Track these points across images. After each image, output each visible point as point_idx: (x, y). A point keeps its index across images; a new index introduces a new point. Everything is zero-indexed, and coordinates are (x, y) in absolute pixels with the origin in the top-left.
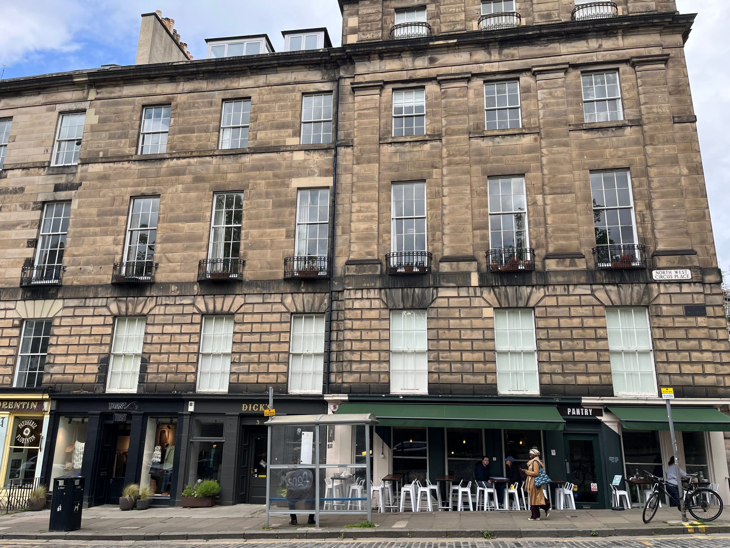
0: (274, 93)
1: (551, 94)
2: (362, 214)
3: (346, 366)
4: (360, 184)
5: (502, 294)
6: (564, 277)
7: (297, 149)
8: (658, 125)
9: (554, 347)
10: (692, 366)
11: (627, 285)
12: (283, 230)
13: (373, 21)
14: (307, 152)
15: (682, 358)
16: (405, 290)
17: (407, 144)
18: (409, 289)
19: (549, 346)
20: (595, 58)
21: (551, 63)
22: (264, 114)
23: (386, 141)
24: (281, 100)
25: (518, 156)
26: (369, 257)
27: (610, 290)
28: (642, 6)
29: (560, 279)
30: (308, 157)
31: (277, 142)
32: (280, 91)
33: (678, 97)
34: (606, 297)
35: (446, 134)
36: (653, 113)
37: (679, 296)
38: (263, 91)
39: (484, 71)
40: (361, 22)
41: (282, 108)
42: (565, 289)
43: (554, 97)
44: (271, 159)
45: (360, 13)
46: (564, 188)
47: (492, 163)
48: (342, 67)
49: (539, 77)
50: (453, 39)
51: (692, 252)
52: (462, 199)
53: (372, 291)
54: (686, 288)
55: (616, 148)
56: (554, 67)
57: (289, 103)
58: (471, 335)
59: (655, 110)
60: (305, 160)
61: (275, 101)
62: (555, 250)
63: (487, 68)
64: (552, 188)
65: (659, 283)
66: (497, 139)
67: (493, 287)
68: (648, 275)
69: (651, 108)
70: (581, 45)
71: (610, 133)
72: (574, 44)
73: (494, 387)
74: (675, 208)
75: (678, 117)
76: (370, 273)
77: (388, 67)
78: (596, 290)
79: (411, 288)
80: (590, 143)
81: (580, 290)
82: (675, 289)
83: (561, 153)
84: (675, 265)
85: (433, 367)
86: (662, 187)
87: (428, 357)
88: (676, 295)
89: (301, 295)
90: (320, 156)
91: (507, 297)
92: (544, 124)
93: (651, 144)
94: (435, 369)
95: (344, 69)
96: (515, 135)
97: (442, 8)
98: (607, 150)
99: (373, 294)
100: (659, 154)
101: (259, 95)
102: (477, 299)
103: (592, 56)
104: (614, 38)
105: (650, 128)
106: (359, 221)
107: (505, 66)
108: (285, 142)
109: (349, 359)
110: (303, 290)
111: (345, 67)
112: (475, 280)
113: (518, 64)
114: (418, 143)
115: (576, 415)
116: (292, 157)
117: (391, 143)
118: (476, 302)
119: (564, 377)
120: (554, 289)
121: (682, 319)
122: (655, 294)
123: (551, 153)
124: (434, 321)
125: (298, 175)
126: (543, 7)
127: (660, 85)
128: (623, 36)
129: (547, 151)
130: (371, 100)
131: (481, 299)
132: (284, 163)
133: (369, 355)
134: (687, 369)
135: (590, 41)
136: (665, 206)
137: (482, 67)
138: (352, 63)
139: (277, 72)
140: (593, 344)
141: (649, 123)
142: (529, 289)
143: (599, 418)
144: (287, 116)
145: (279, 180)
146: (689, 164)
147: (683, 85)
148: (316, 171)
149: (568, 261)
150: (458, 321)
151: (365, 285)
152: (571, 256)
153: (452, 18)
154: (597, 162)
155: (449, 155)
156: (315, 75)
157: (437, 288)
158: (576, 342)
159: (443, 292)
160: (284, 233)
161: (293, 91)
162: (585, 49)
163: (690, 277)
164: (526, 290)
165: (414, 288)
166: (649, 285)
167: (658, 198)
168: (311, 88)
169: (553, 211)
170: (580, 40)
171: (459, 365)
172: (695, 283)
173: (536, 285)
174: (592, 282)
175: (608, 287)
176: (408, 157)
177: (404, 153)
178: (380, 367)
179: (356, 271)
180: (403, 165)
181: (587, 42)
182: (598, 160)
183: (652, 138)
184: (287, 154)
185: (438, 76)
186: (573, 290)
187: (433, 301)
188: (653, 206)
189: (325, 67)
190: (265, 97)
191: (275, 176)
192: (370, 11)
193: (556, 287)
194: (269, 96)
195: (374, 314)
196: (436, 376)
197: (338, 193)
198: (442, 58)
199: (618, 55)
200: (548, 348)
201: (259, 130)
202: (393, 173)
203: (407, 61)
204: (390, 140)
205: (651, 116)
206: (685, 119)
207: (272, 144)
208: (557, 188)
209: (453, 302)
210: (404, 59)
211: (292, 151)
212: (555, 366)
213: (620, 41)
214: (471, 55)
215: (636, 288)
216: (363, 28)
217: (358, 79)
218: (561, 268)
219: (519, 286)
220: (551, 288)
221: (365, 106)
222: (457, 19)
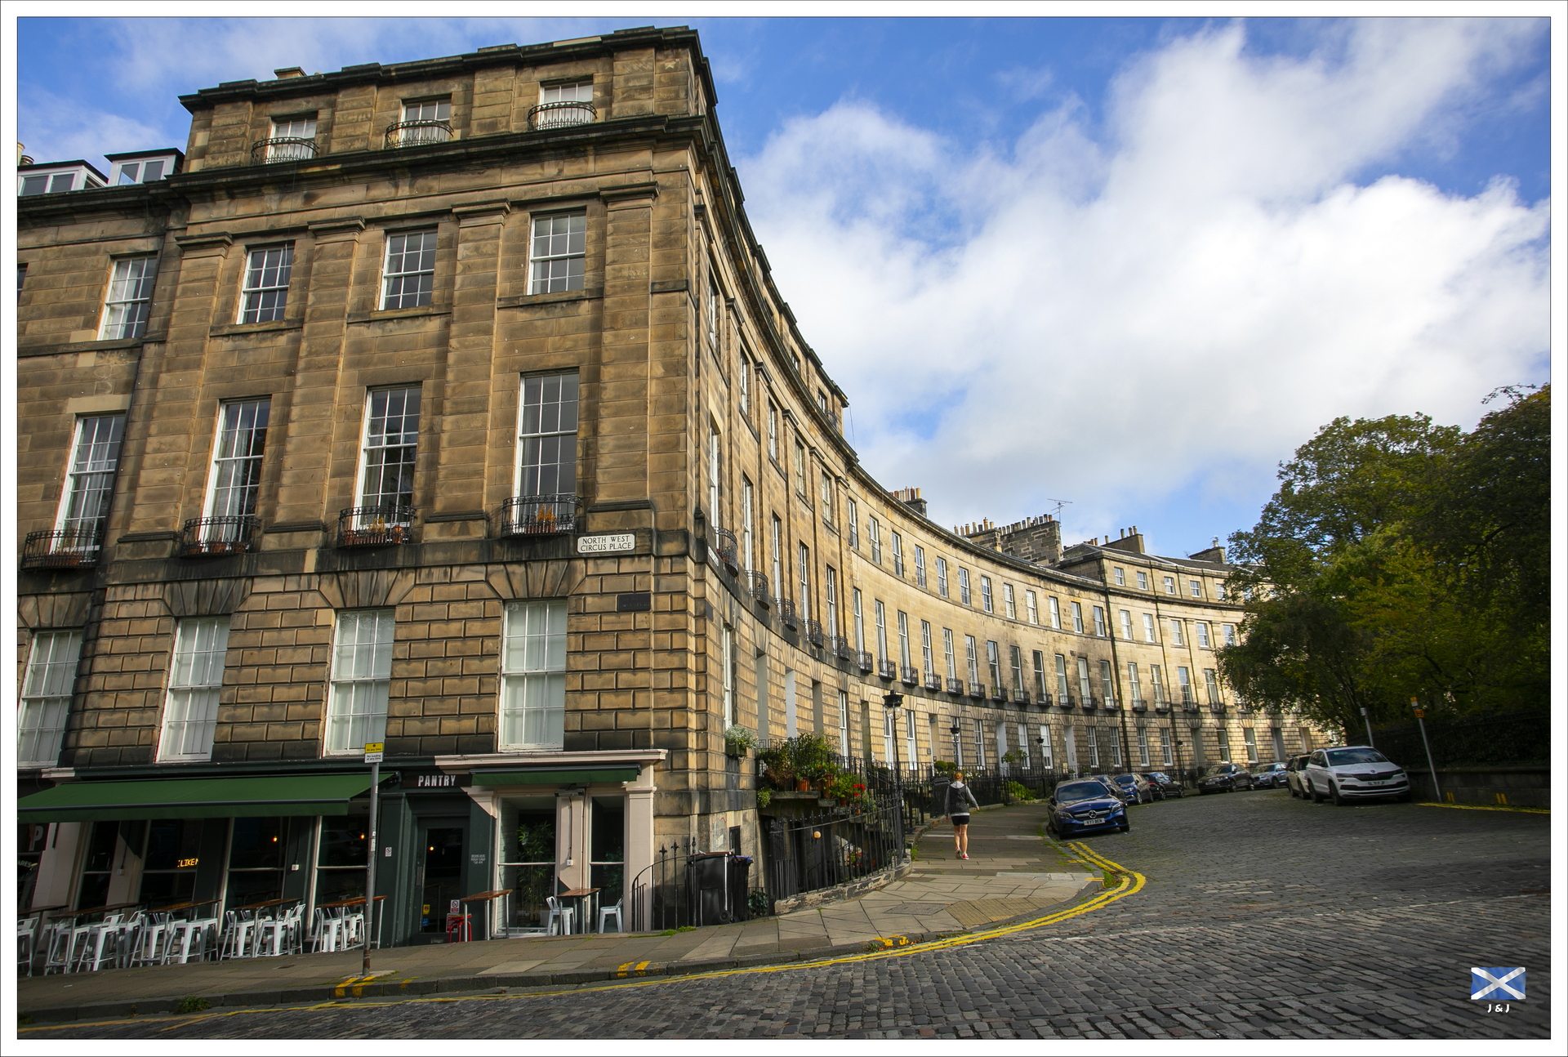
0: (66, 256)
1: (477, 249)
2: (160, 455)
3: (89, 719)
4: (167, 405)
5: (350, 585)
6: (445, 552)
7: (85, 348)
8: (626, 297)
9: (414, 671)
10: (617, 696)
11: (540, 564)
12: (40, 486)
13: (232, 136)
14: (101, 354)
15: (603, 684)
16: (203, 584)
17: (253, 336)
18: (209, 583)
19: (407, 671)
20: (550, 191)
21: (484, 199)
22: (43, 292)
23: (220, 332)
24: (75, 268)
25: (416, 352)
26: (160, 529)
27: (514, 573)
28: (632, 107)
29: (440, 557)
30: (101, 362)
31: (56, 338)
32: (76, 254)
33: (667, 251)
34: (506, 583)
35: (312, 319)
36: (622, 277)
37: (614, 579)
38: (49, 254)
39: (383, 214)
40: (214, 139)
41: (74, 280)
42: (445, 573)
43: (482, 255)
44: (42, 367)
45: (214, 124)
46: (474, 402)
47: (376, 364)
48: (174, 213)
49: (464, 223)
50: (335, 164)
51: (647, 505)
52: (318, 425)
53: (151, 587)
54: (627, 566)
55: (564, 335)
56: (484, 207)
57: (86, 274)
58: (292, 657)
59: (625, 273)
60: (95, 367)
61: (65, 270)
62: (445, 508)
63: (388, 209)
64: (456, 403)
65: (586, 558)
66: (390, 325)
67: (337, 573)
68: (572, 544)
69: (620, 270)
70: (532, 172)
71: (558, 311)
72: (521, 170)
73: (314, 743)
74: (632, 432)
75: (660, 283)
76: (153, 556)
77: (241, 211)
78: (493, 572)
79: (212, 579)
80: (526, 328)
81: (468, 574)
82: (609, 567)
83: (478, 345)
84: (615, 527)
85: (225, 714)
86: (618, 397)
87: (221, 698)
88: (609, 578)
89: (51, 598)
90: (120, 359)
91: (356, 589)
92: (460, 298)
93: (612, 328)
94: (228, 717)
95: (177, 215)
96: (417, 317)
97: (338, 114)
98: (550, 339)
99: (153, 591)
100: (621, 345)
101: (41, 260)
102: (311, 594)
103: (546, 189)
104: (582, 160)
105: (614, 302)
106: (155, 466)
107: (415, 205)
108: (68, 337)
109: (96, 706)
110: (54, 589)
111: (179, 212)
112: (310, 563)
113: (436, 203)
114: (269, 335)
115: (430, 787)
116: (75, 363)
117: (227, 336)
118: (311, 600)
119: (423, 723)
120: (430, 575)
121: (612, 618)
122: (579, 578)
123: (463, 346)
124: (240, 634)
125: (79, 393)
126: (487, 111)
127: (639, 232)
128: (596, 155)
129: (459, 342)
130: (207, 265)
131: (317, 595)
132: (61, 373)
133: (129, 697)
134: (609, 701)
135: (546, 163)
136: (618, 428)
137: (381, 208)
138: (188, 206)
139: (74, 222)
140: (475, 665)
141: (615, 294)
142: (392, 576)
143: (465, 789)
144: (79, 295)
145: (47, 402)
146: (668, 359)
147: (677, 231)
148: (110, 384)
149: (457, 525)
150: (275, 634)
151: (140, 577)
152: (463, 517)
153: (350, 131)
154: (534, 360)
155: (310, 353)
156: (135, 226)
157: (252, 578)
158: (449, 663)
159: (261, 586)
160: (41, 493)
161: (96, 252)
162: (538, 177)
163: (632, 547)
164: (386, 578)
165: (218, 579)
166: (572, 562)
167: (609, 416)
168: (126, 247)
169: (451, 443)
170: (531, 163)
171: (265, 709)
172: (640, 556)
173: (403, 568)
174: (486, 561)
175: (511, 568)
176: (250, 358)
177: (246, 350)
178: (141, 719)
179: (132, 553)
180: (240, 371)
181: (542, 168)
182: (534, 356)
183: (614, 317)
184: (68, 358)
185: (310, 223)
186: (458, 574)
187: (244, 600)
188: (600, 430)
189: (152, 214)
190: (50, 263)
191: (44, 395)
192: (230, 121)
193: (433, 570)
194: (56, 263)
195: (149, 626)
196: (227, 729)
197: (133, 422)
198: (325, 194)
199: (584, 187)
200: (405, 675)
201: (31, 319)
202: (224, 385)
203: (271, 202)
204: (226, 331)
205: (619, 282)
206: (670, 286)
207: (48, 342)
208: (463, 403)
209: (275, 602)
210: (266, 197)
211: (77, 353)
212: (411, 705)
213: (591, 166)
214: (368, 188)
215: (553, 566)
216: (214, 149)
217: (193, 231)
218: (446, 538)
219: (378, 570)
220: (424, 572)
221: (196, 275)
222: (358, 133)
